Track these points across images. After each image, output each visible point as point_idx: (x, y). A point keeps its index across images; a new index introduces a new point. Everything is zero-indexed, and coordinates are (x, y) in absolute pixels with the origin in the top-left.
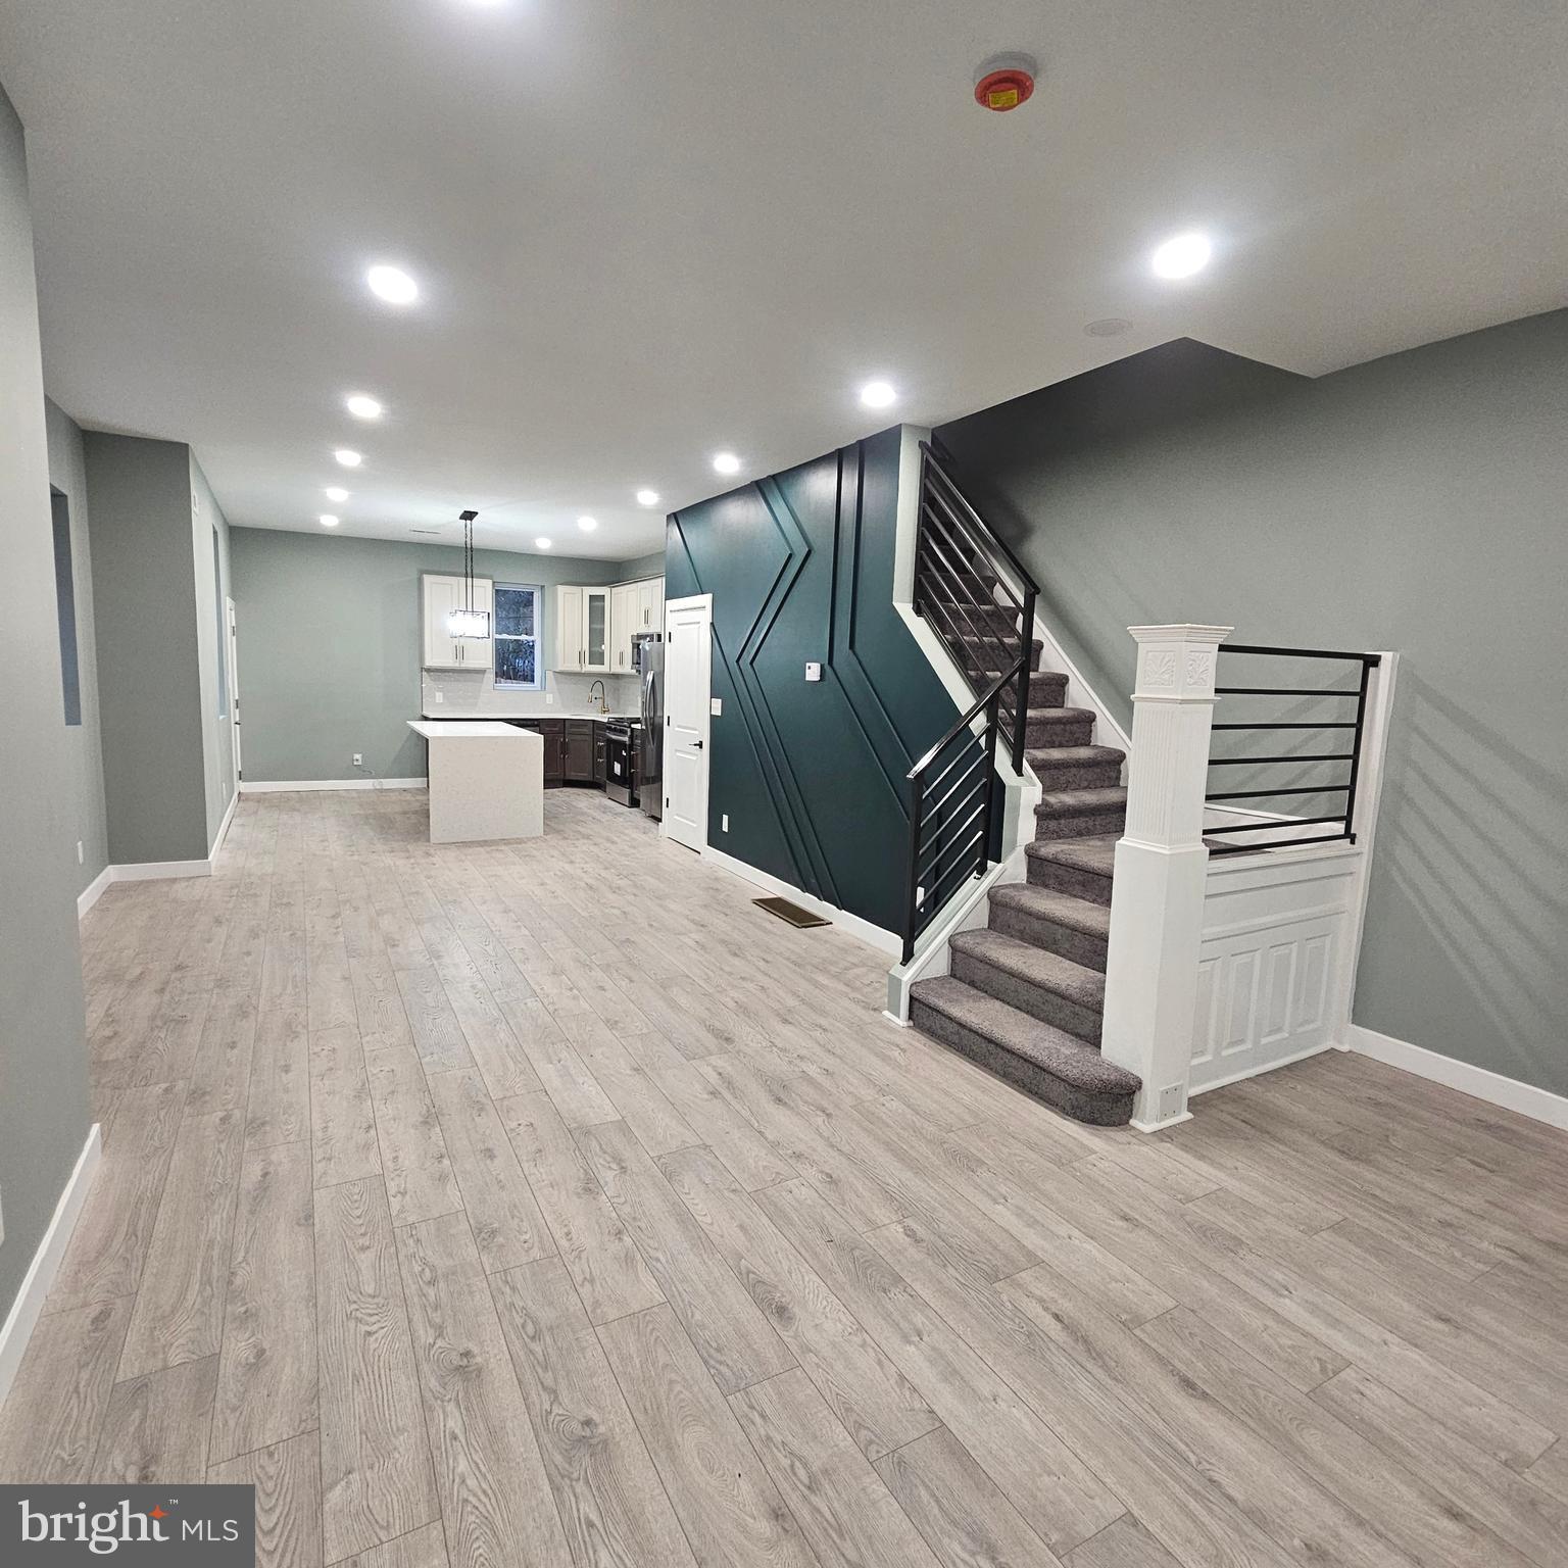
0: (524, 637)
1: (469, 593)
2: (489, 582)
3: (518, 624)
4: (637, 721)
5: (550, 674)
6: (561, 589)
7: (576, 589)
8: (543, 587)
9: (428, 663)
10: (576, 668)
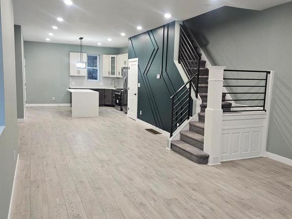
0: (95, 68)
1: (81, 57)
2: (86, 54)
3: (93, 64)
4: (122, 89)
5: (101, 78)
6: (104, 55)
7: (108, 55)
8: (99, 55)
9: (71, 75)
10: (108, 76)
